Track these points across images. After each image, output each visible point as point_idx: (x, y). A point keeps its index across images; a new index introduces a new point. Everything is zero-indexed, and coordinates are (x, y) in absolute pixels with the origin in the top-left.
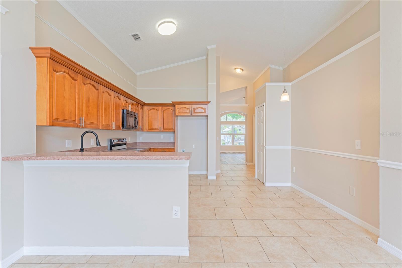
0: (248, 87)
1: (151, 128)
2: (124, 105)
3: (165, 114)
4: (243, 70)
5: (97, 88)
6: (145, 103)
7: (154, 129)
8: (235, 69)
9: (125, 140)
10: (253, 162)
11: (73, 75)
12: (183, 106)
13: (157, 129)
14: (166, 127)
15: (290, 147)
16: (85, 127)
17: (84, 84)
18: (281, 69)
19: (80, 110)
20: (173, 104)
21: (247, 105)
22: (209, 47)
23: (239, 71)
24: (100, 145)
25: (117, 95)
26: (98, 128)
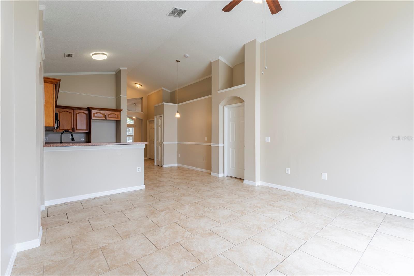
0: (143, 98)
1: (63, 128)
3: (78, 117)
4: (141, 86)
8: (135, 84)
10: (147, 157)
12: (99, 111)
13: (70, 130)
14: (79, 127)
15: (177, 143)
18: (169, 91)
21: (143, 112)
22: (121, 68)
23: (138, 86)
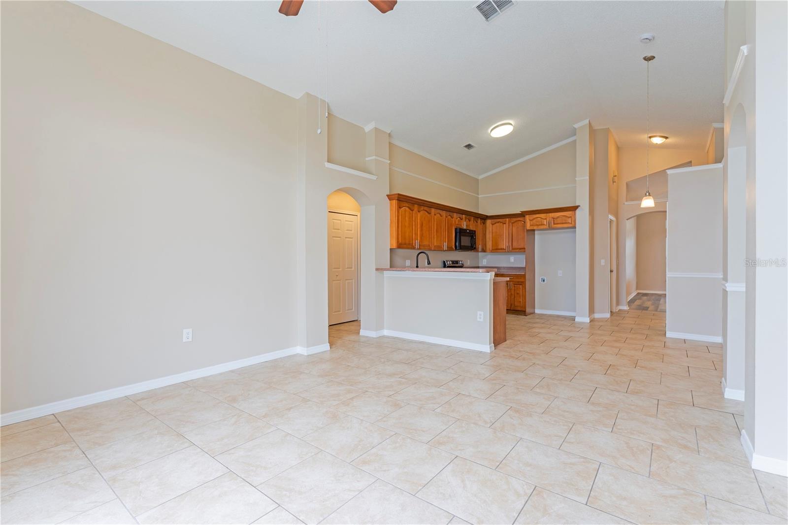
1: (496, 248)
2: (457, 223)
3: (513, 228)
4: (666, 138)
5: (429, 212)
6: (487, 216)
7: (499, 249)
8: (650, 137)
9: (461, 263)
11: (410, 207)
12: (537, 216)
13: (503, 249)
14: (515, 245)
16: (420, 249)
17: (419, 211)
19: (416, 234)
20: (523, 214)
22: (576, 126)
23: (657, 140)
24: (430, 264)
25: (448, 213)
26: (430, 250)
